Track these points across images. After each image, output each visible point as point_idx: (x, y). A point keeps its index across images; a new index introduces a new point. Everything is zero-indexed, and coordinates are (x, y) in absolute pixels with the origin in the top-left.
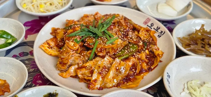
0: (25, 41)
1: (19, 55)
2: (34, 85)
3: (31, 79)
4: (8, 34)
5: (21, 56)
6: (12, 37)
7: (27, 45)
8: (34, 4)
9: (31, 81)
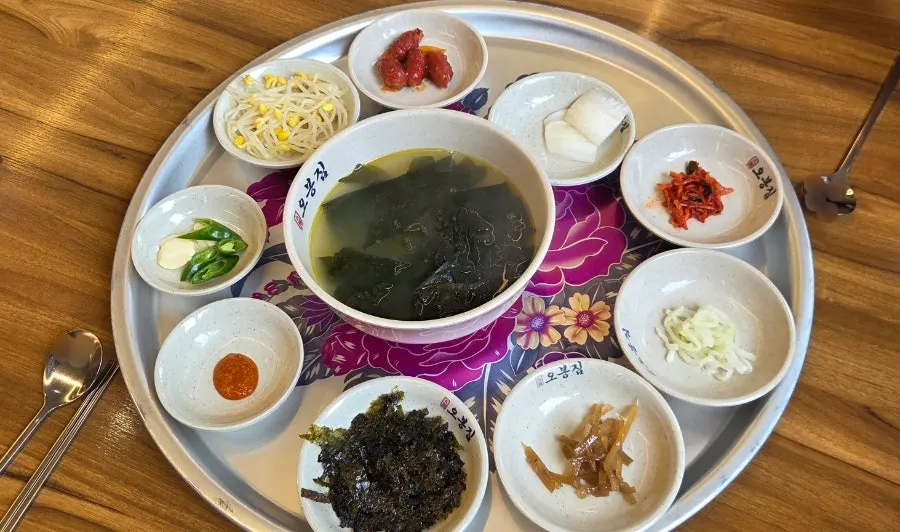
0: (269, 246)
1: (266, 293)
2: (328, 370)
3: (317, 354)
4: (222, 229)
5: (273, 295)
6: (234, 236)
7: (276, 258)
8: (261, 133)
9: (317, 361)
